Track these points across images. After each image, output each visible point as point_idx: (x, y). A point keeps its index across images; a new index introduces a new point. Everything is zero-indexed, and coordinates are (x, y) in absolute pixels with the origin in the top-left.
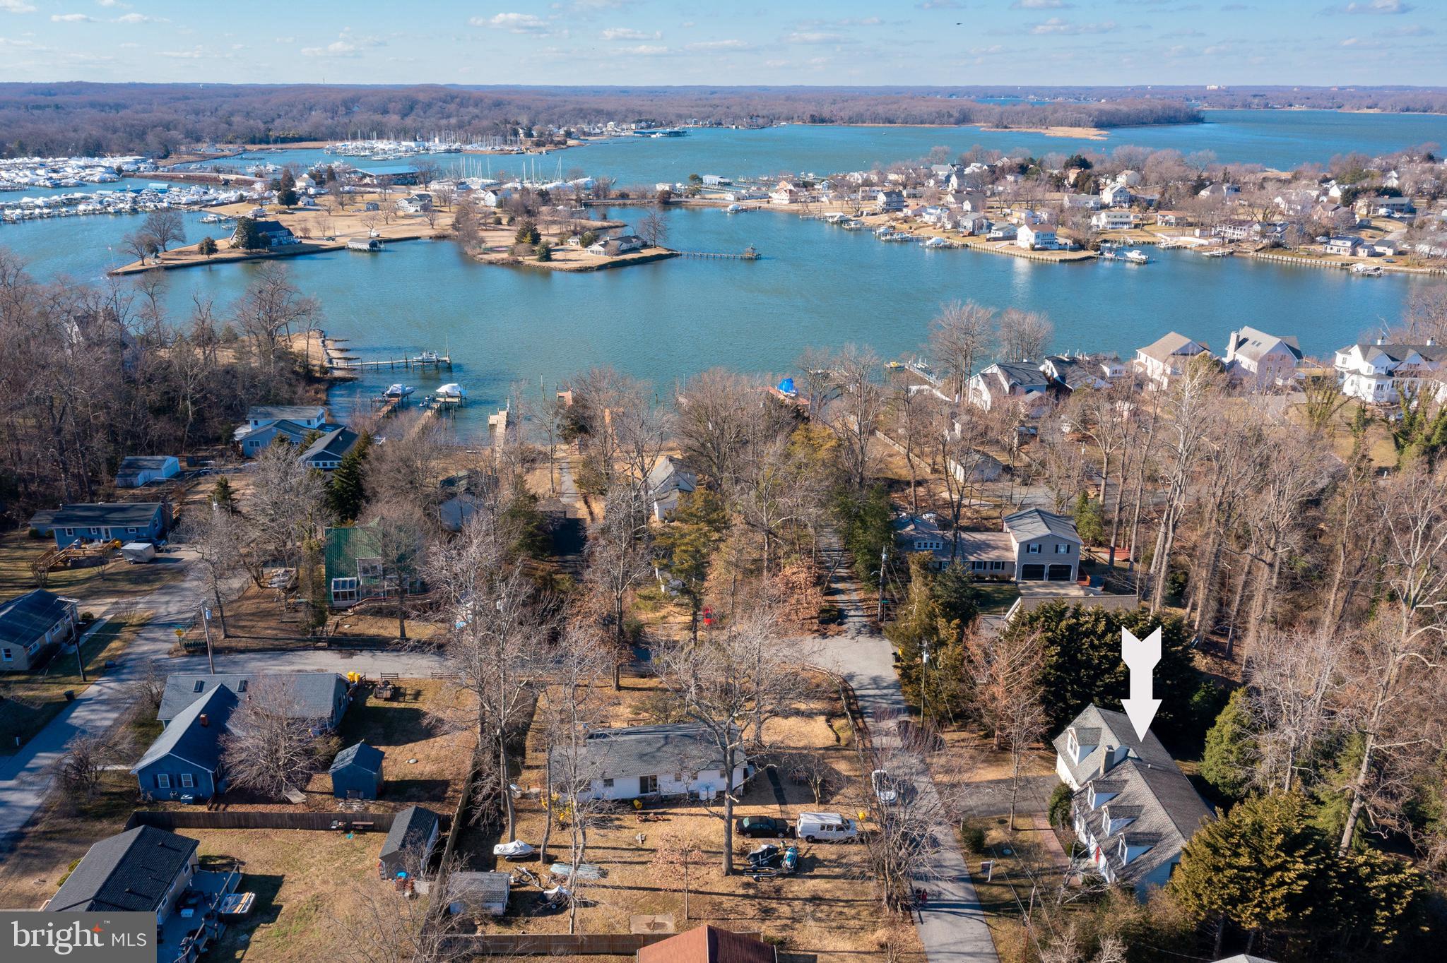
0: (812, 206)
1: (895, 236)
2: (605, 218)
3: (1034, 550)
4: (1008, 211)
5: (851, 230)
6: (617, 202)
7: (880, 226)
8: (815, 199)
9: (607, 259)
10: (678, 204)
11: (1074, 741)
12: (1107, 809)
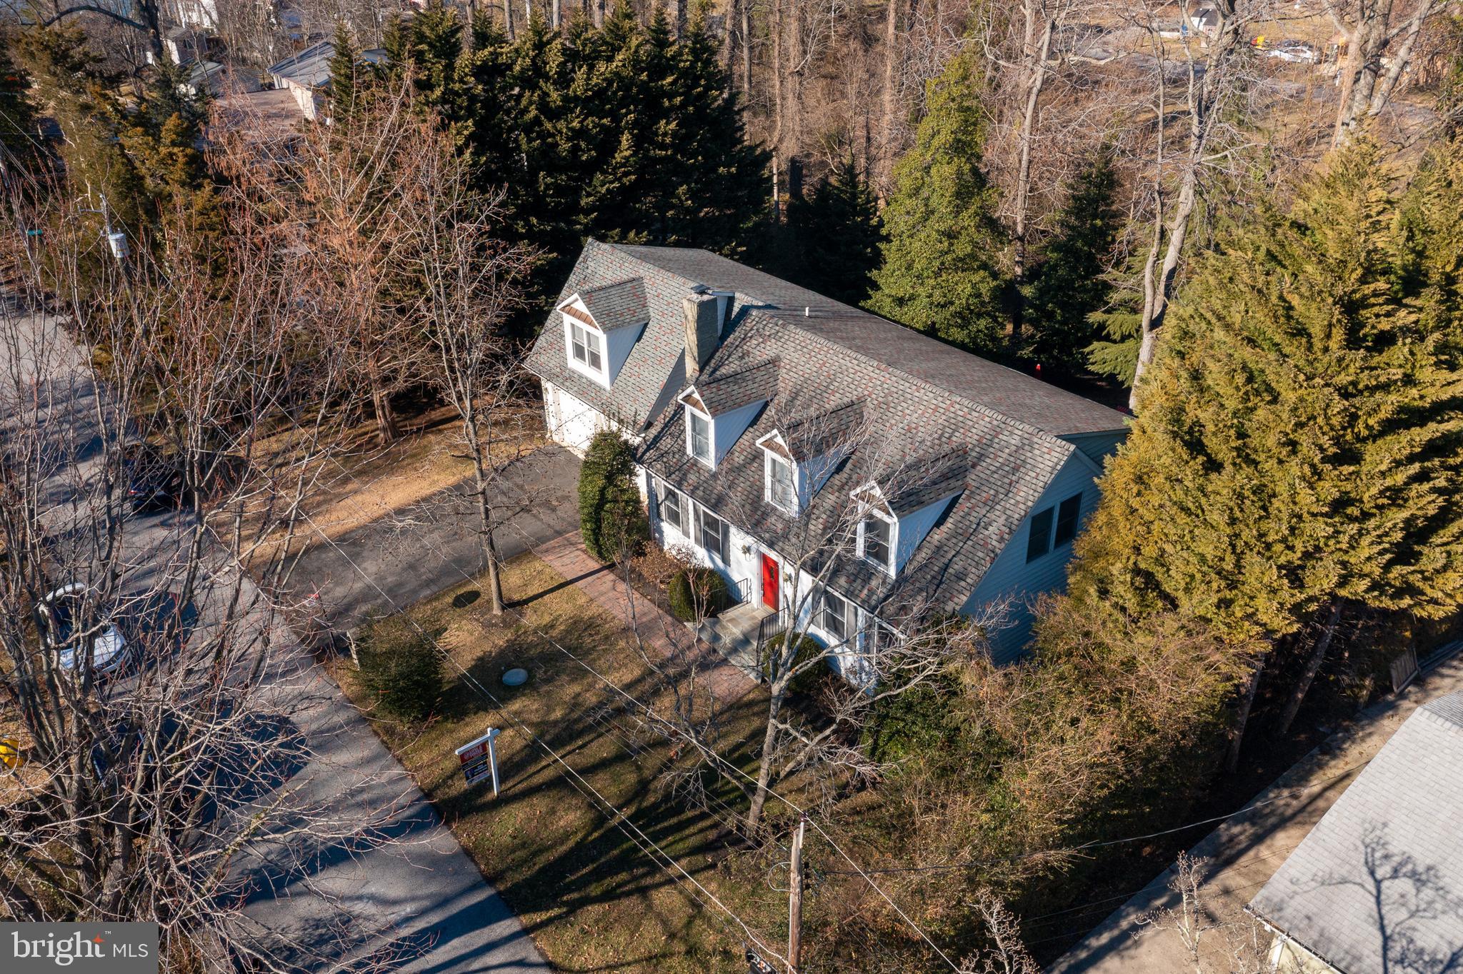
11: (586, 327)
12: (779, 440)
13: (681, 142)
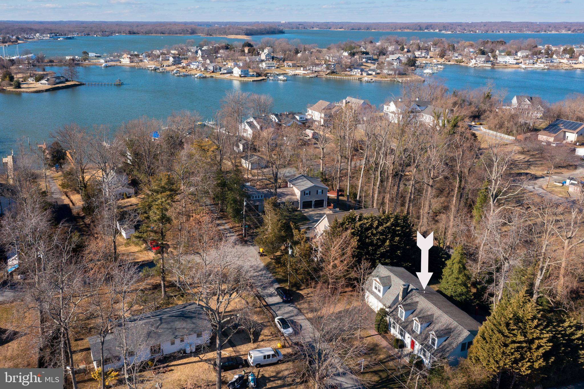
0: (140, 64)
1: (181, 74)
2: (44, 70)
3: (307, 194)
4: (225, 63)
5: (161, 72)
6: (48, 64)
7: (173, 70)
8: (141, 61)
9: (50, 87)
10: (78, 65)
11: (378, 284)
12: (417, 319)
13: (399, 241)
